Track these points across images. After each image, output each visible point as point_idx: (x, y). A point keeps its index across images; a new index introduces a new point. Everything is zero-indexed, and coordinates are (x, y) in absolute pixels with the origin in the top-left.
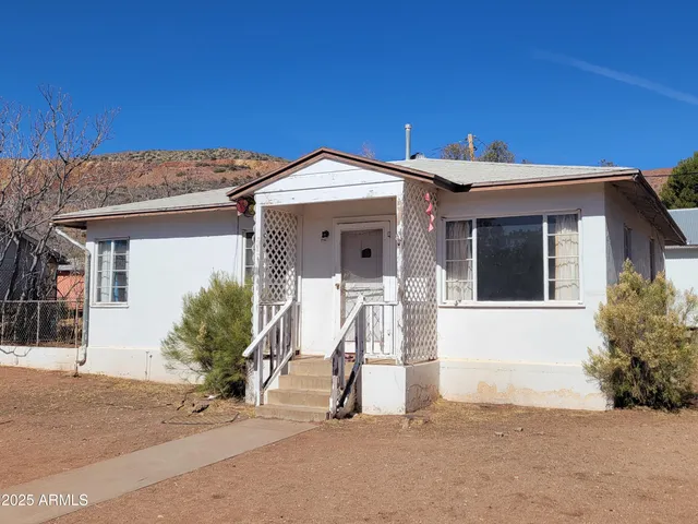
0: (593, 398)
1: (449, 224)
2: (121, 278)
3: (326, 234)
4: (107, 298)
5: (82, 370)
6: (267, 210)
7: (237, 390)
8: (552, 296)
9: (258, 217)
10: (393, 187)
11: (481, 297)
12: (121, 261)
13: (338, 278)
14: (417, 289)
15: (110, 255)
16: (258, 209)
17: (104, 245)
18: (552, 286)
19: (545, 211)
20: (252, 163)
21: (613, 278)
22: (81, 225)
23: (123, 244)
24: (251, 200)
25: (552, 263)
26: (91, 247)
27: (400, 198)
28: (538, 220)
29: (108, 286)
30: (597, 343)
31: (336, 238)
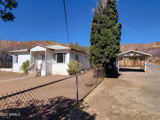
0: (67, 74)
1: (54, 54)
2: (17, 60)
3: (40, 55)
4: (15, 62)
5: (12, 71)
6: (32, 52)
7: (27, 74)
8: (64, 62)
9: (31, 53)
10: (45, 50)
11: (57, 62)
12: (17, 58)
13: (42, 60)
14: (49, 61)
15: (16, 57)
16: (31, 52)
17: (15, 55)
18: (64, 61)
19: (64, 53)
20: (54, 43)
21: (70, 60)
22: (12, 53)
23: (17, 55)
24: (30, 50)
25: (64, 59)
26: (14, 56)
27: (46, 51)
28: (63, 54)
29: (16, 61)
30: (68, 68)
31: (42, 55)
